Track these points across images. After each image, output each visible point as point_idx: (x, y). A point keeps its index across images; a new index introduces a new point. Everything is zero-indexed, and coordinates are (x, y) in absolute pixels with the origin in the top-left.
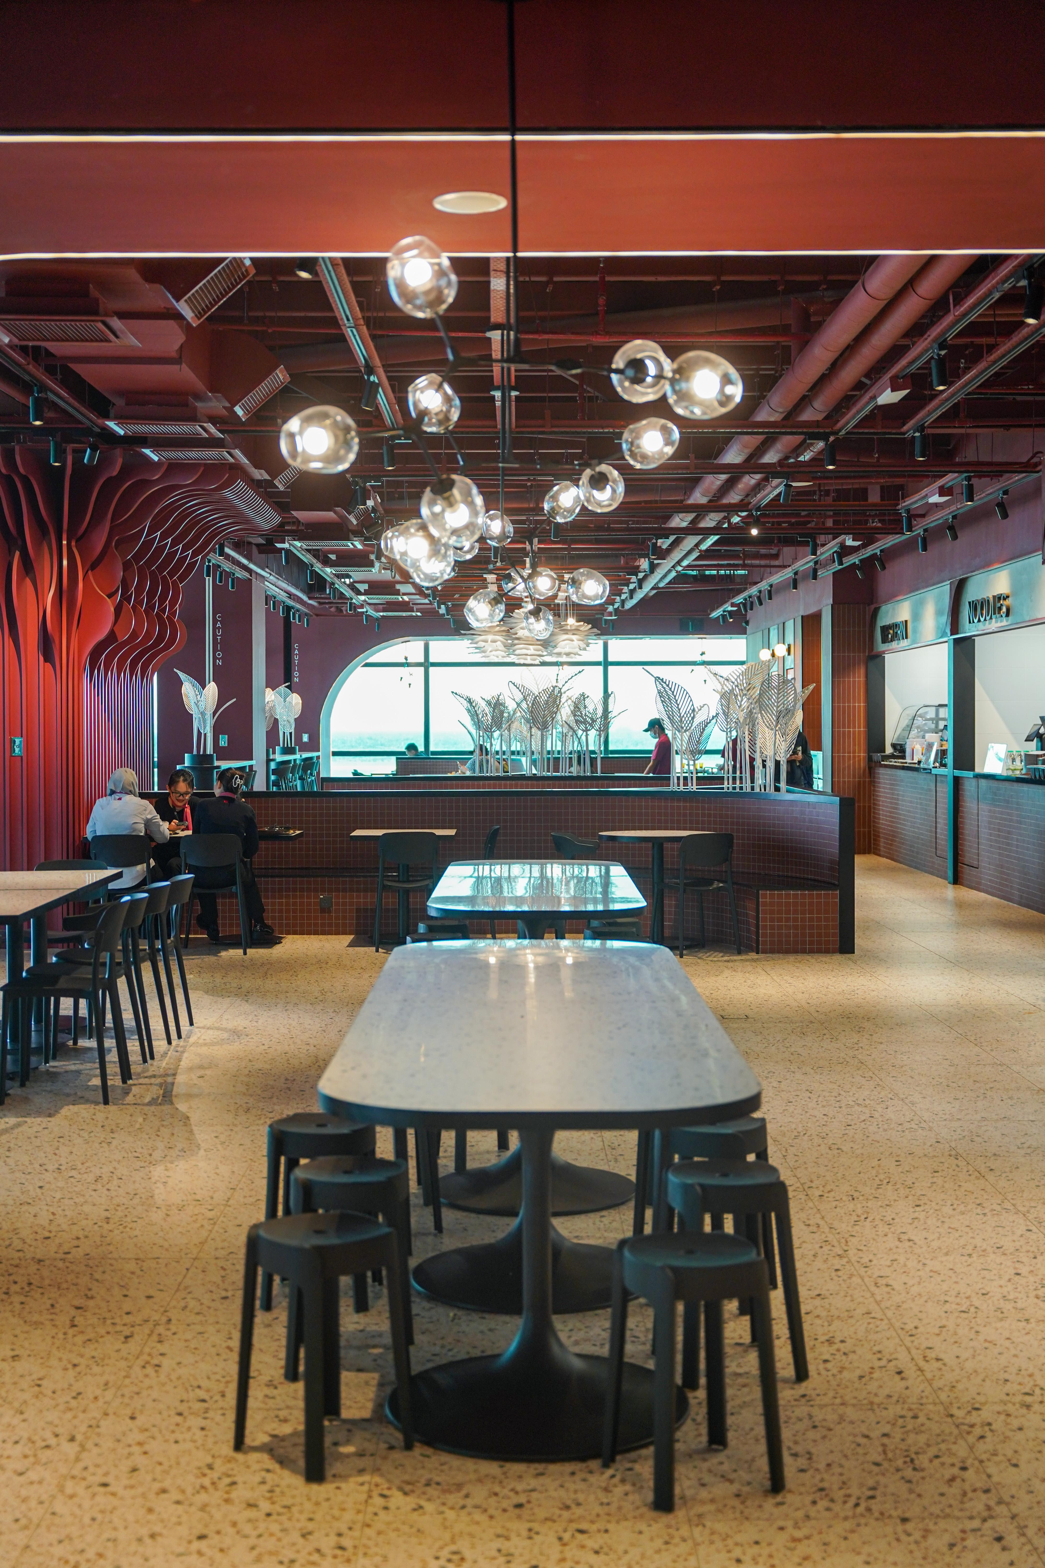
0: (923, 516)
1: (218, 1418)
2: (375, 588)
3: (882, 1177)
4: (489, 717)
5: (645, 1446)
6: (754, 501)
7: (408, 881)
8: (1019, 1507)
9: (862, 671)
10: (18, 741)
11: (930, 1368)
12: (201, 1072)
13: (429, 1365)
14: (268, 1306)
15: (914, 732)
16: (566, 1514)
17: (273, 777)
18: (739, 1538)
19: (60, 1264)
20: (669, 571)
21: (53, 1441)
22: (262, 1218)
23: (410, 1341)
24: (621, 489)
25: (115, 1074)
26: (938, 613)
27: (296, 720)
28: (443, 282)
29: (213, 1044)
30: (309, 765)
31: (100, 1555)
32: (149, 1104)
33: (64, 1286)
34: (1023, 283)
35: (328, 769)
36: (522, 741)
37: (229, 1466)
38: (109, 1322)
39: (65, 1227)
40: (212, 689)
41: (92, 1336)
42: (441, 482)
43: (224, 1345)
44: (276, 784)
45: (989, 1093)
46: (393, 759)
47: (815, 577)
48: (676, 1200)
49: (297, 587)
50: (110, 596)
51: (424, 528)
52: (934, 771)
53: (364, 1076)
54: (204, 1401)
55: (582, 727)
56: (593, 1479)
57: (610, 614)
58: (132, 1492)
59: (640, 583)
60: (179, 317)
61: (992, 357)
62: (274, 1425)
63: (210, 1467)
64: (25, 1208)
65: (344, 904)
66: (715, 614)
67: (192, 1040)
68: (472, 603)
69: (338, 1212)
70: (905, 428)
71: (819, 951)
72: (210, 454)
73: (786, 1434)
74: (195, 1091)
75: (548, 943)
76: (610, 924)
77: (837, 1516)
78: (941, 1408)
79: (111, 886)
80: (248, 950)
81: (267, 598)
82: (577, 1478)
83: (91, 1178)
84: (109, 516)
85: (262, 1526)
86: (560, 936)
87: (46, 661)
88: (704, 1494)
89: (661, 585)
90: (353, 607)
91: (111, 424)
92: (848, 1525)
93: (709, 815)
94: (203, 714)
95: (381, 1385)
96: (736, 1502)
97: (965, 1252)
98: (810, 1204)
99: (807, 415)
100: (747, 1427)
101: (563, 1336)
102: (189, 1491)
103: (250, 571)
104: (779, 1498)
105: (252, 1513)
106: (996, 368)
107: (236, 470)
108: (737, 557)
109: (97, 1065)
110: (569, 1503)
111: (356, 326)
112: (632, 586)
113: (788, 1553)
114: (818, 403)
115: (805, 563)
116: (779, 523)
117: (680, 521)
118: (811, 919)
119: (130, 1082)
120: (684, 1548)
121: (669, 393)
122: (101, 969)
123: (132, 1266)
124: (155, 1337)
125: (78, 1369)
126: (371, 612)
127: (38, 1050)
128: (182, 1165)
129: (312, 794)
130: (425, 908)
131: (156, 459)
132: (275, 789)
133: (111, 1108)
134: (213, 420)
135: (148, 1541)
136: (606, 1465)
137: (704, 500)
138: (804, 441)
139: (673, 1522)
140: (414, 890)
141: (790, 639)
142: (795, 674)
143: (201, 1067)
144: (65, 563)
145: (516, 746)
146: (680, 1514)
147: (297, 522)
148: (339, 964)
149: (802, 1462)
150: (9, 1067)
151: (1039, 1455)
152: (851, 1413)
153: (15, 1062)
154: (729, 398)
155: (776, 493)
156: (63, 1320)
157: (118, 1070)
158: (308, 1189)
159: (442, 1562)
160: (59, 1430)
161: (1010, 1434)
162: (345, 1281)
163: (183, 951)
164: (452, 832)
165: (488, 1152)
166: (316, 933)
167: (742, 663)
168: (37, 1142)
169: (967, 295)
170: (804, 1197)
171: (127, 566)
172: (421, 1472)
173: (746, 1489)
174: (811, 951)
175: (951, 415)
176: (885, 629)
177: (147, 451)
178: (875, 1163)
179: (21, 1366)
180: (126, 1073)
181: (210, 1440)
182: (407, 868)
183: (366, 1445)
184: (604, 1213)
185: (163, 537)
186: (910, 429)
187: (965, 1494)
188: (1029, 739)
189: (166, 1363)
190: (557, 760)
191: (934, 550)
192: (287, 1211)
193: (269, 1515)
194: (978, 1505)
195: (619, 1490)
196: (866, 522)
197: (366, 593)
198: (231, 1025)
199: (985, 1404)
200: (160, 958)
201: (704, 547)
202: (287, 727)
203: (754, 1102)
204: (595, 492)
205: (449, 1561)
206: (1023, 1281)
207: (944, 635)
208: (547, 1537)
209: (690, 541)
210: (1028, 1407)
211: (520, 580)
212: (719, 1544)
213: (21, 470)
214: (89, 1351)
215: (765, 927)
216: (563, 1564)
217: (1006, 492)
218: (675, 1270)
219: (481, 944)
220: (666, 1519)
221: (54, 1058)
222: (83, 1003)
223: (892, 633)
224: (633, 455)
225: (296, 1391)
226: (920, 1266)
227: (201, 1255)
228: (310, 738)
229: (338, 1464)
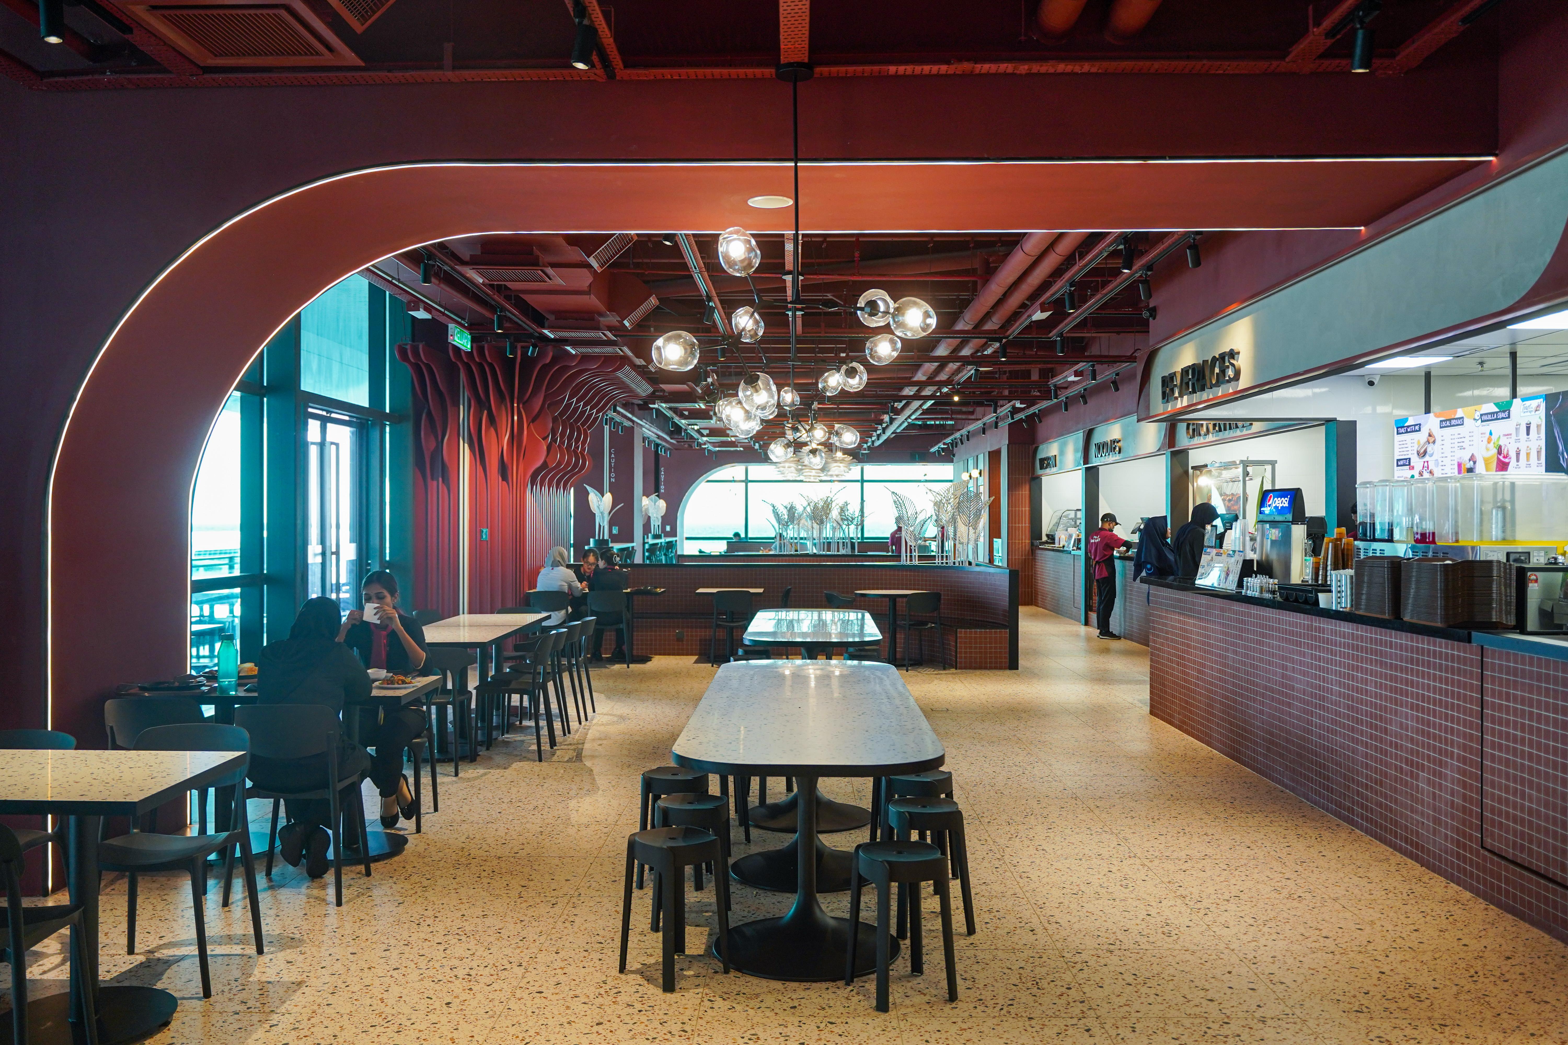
0: (1066, 388)
1: (610, 953)
2: (713, 432)
3: (1028, 811)
4: (786, 517)
5: (873, 973)
6: (956, 378)
7: (732, 622)
8: (1102, 1012)
9: (1027, 487)
10: (485, 530)
11: (1052, 928)
12: (600, 742)
13: (740, 923)
14: (641, 887)
15: (1061, 527)
16: (822, 1013)
17: (647, 554)
18: (928, 1028)
19: (512, 860)
20: (903, 422)
21: (508, 966)
22: (638, 830)
23: (728, 908)
24: (865, 377)
25: (546, 743)
26: (1076, 451)
27: (662, 517)
28: (752, 255)
29: (607, 724)
30: (670, 546)
31: (538, 1033)
32: (567, 761)
33: (515, 873)
34: (1121, 247)
35: (683, 550)
36: (807, 532)
37: (616, 982)
38: (542, 895)
39: (515, 837)
40: (608, 497)
41: (532, 903)
42: (751, 376)
43: (614, 909)
44: (648, 558)
45: (1099, 759)
46: (725, 542)
47: (996, 427)
48: (893, 822)
49: (663, 431)
50: (544, 439)
51: (740, 402)
52: (1073, 552)
53: (701, 743)
54: (601, 943)
55: (846, 522)
56: (839, 992)
57: (865, 449)
58: (557, 997)
59: (884, 430)
60: (589, 266)
61: (1104, 292)
62: (644, 958)
63: (605, 982)
64: (490, 825)
65: (692, 636)
66: (933, 450)
67: (594, 722)
68: (772, 446)
69: (684, 827)
70: (1051, 335)
71: (996, 668)
72: (608, 350)
73: (959, 967)
74: (597, 754)
75: (821, 662)
76: (861, 650)
77: (989, 1015)
78: (1057, 952)
79: (544, 624)
80: (630, 665)
81: (644, 439)
82: (829, 991)
83: (531, 807)
84: (544, 387)
85: (636, 1018)
86: (829, 658)
87: (503, 480)
88: (907, 1002)
89: (898, 431)
90: (699, 444)
91: (546, 332)
92: (995, 1021)
93: (926, 581)
94: (602, 513)
95: (710, 935)
96: (927, 1007)
97: (1078, 857)
98: (982, 827)
99: (988, 326)
100: (936, 963)
101: (823, 907)
102: (592, 996)
103: (633, 421)
104: (954, 1005)
105: (630, 1010)
106: (1112, 294)
107: (625, 359)
108: (947, 413)
109: (535, 737)
110: (824, 1006)
111: (701, 272)
112: (878, 432)
113: (958, 1037)
114: (995, 319)
115: (990, 418)
116: (974, 393)
117: (909, 391)
118: (991, 648)
119: (555, 748)
120: (894, 1034)
121: (891, 323)
122: (538, 676)
123: (557, 861)
124: (571, 905)
125: (523, 923)
126: (711, 448)
127: (497, 728)
128: (588, 799)
129: (672, 565)
130: (742, 639)
131: (574, 353)
132: (648, 562)
133: (543, 764)
134: (610, 328)
135: (567, 1026)
136: (848, 984)
137: (924, 378)
138: (986, 343)
139: (888, 1018)
140: (737, 627)
141: (981, 466)
142: (984, 489)
143: (600, 739)
144: (516, 418)
145: (803, 534)
146: (892, 1013)
147: (663, 391)
148: (689, 674)
149: (969, 983)
150: (480, 738)
151: (1116, 981)
152: (1000, 954)
153: (483, 734)
154: (928, 326)
155: (969, 374)
156: (514, 894)
157: (548, 740)
158: (665, 812)
159: (746, 1040)
160: (511, 960)
161: (1099, 968)
162: (689, 870)
163: (589, 665)
164: (761, 590)
165: (780, 793)
166: (674, 654)
167: (951, 481)
168: (498, 785)
169: (1087, 253)
170: (978, 823)
171: (555, 420)
172: (733, 987)
173: (934, 999)
174: (991, 668)
175: (1082, 325)
176: (1042, 461)
177: (568, 348)
178: (1024, 802)
179: (488, 921)
180: (553, 743)
181: (605, 967)
182: (733, 613)
183: (701, 970)
184: (852, 832)
185: (578, 401)
186: (1054, 335)
187: (1069, 1004)
188: (1133, 532)
189: (578, 920)
190: (829, 543)
191: (1072, 410)
192: (653, 826)
193: (640, 1011)
194: (1076, 1010)
195: (855, 999)
196: (1030, 392)
197: (708, 436)
198: (619, 713)
199: (1084, 950)
200: (575, 669)
201: (925, 407)
202: (656, 522)
203: (939, 761)
204: (849, 380)
205: (750, 1039)
206: (1113, 876)
207: (1079, 465)
208: (811, 1026)
209: (916, 404)
210: (1111, 952)
211: (804, 431)
212: (916, 1031)
213: (489, 360)
214: (530, 912)
215: (961, 653)
216: (819, 1042)
217: (1117, 374)
218: (889, 863)
219: (780, 662)
220: (883, 1016)
221: (508, 733)
222: (526, 697)
223: (1046, 463)
224: (872, 357)
225: (658, 938)
226: (1049, 866)
227: (600, 855)
228: (671, 528)
229: (683, 982)
